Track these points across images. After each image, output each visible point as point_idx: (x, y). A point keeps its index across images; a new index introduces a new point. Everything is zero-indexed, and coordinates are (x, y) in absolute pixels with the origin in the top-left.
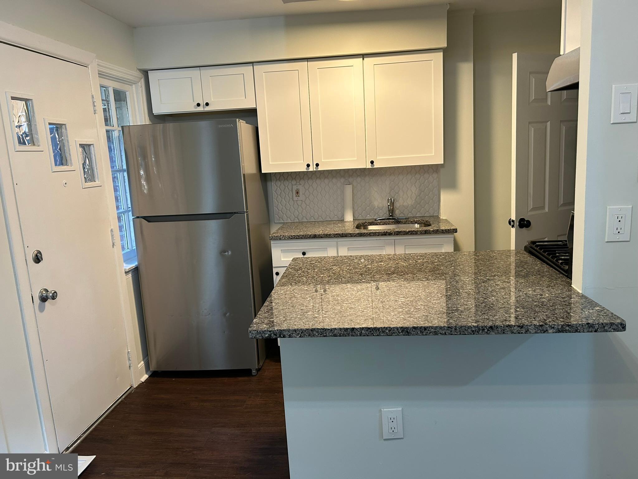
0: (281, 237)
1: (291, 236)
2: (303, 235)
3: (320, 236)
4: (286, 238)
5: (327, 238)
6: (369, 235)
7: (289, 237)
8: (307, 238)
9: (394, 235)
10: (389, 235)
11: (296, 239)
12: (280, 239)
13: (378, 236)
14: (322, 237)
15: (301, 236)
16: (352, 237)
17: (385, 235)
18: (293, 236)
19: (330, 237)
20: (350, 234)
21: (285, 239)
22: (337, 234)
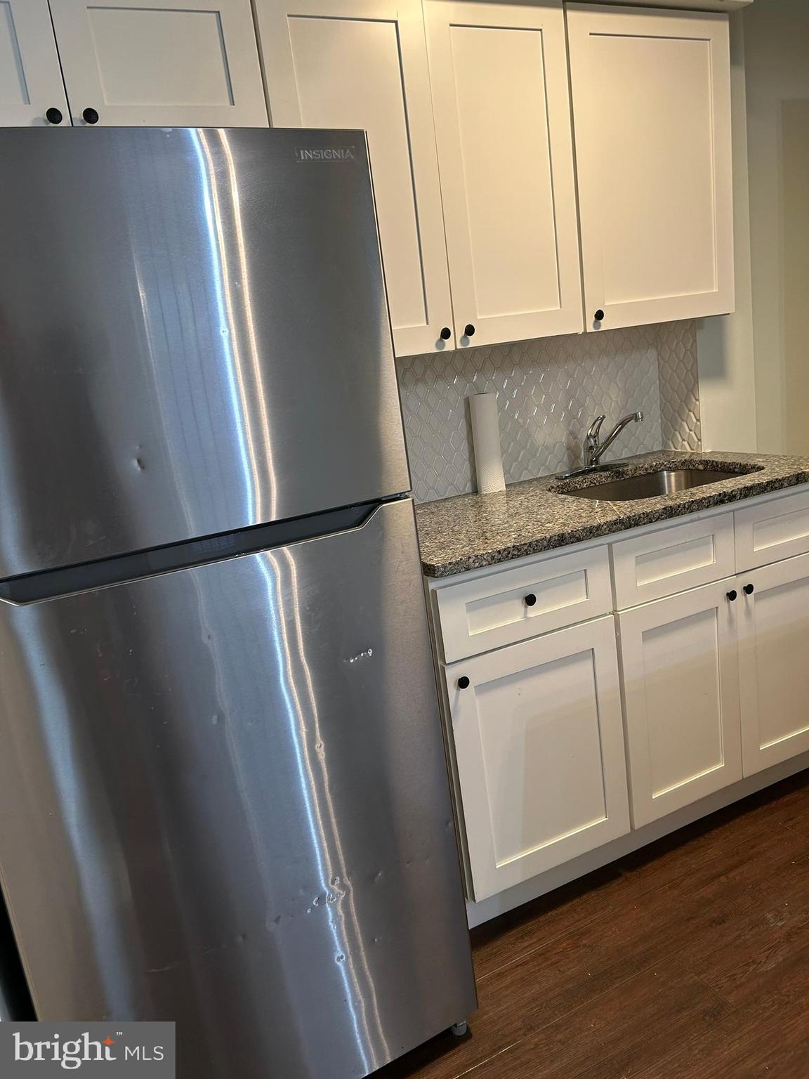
0: (471, 560)
1: (499, 552)
2: (530, 543)
3: (574, 536)
4: (484, 563)
5: (593, 538)
6: (688, 509)
7: (493, 558)
8: (541, 550)
9: (740, 499)
10: (730, 501)
11: (512, 558)
12: (468, 569)
13: (708, 507)
14: (579, 540)
15: (525, 548)
16: (651, 522)
17: (722, 502)
18: (504, 550)
19: (599, 535)
20: (648, 514)
21: (482, 566)
22: (615, 523)
